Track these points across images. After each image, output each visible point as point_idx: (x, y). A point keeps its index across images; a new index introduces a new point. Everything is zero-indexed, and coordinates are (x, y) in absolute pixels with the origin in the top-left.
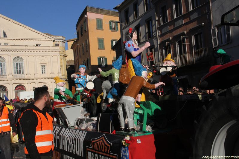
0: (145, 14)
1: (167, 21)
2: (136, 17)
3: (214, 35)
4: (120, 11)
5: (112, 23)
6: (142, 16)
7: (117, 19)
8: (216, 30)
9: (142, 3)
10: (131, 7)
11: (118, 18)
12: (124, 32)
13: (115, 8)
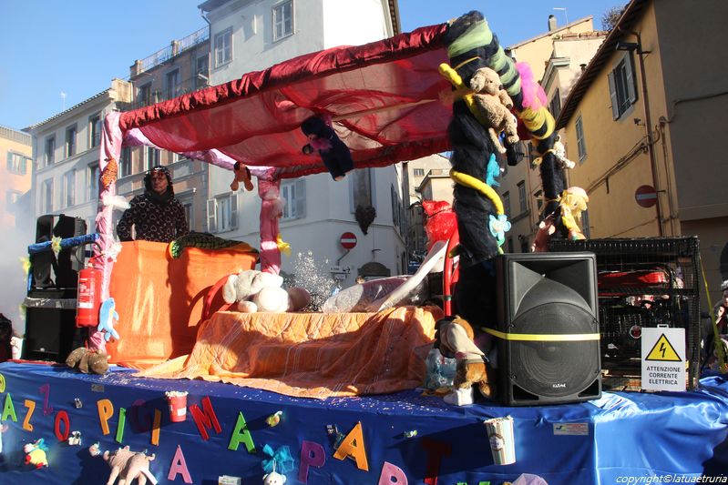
0: (88, 152)
1: (130, 173)
2: (70, 154)
3: (212, 213)
4: (35, 138)
5: (14, 156)
6: (81, 156)
7: (28, 150)
8: (216, 204)
9: (86, 129)
10: (61, 134)
11: (31, 148)
12: (40, 179)
13: (26, 130)
